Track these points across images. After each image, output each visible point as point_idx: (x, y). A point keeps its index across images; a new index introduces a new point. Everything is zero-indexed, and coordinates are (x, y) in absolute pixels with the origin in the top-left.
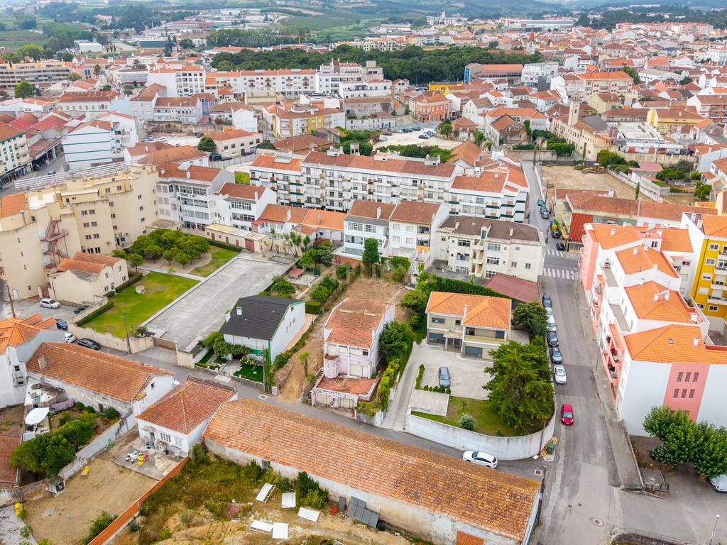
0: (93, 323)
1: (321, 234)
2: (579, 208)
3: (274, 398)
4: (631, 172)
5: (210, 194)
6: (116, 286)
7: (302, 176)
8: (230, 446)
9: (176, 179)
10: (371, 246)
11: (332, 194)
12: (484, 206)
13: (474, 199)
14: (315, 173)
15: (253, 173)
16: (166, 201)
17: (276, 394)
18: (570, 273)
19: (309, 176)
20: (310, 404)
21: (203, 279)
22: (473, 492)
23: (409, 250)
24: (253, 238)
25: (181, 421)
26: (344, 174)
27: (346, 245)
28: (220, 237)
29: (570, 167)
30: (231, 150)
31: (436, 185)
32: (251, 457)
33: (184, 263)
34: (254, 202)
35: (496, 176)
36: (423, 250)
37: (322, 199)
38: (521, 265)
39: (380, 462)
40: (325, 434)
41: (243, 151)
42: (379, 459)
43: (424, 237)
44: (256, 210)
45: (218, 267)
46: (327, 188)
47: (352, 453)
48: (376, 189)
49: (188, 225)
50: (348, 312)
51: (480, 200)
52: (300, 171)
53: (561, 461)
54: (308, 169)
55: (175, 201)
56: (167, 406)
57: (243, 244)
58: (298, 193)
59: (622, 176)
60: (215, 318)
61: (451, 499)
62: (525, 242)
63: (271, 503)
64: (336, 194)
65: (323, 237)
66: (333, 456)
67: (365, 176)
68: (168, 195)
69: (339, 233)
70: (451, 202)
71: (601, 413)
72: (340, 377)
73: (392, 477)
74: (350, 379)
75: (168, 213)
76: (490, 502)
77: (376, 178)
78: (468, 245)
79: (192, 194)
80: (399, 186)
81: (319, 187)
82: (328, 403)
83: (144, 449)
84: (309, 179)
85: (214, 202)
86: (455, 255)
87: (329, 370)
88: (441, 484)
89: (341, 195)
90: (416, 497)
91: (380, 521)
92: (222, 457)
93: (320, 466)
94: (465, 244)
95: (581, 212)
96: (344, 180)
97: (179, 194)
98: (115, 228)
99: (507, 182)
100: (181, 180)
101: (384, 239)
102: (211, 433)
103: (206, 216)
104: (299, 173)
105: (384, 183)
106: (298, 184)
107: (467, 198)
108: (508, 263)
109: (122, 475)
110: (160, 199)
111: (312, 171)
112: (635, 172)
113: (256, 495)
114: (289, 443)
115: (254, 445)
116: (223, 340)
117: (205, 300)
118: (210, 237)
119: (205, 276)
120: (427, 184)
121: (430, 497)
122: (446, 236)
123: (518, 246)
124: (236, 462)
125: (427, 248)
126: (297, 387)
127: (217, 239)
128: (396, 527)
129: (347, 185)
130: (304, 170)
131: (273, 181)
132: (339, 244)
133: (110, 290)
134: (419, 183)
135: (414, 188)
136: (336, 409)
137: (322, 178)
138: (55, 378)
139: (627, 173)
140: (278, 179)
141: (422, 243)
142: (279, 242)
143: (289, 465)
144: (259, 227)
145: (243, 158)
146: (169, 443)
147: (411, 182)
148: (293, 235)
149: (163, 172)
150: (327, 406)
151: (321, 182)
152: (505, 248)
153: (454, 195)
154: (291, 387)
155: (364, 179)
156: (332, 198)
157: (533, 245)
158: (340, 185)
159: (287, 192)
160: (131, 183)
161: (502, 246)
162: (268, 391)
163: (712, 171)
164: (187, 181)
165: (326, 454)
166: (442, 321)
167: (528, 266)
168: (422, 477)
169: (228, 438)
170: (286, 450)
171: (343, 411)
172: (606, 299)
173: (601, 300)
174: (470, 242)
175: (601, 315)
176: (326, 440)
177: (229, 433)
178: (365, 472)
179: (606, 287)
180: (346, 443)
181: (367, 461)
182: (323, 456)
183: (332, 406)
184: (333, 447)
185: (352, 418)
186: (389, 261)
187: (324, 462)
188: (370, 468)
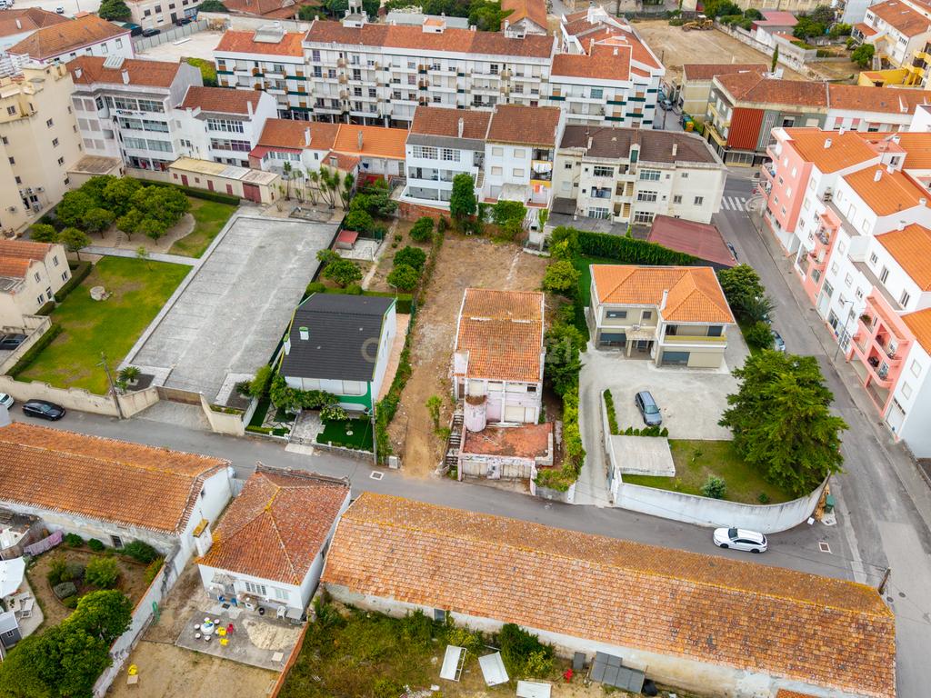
0: (37, 369)
1: (366, 166)
2: (743, 99)
3: (394, 474)
4: (756, 27)
5: (169, 110)
6: (54, 292)
7: (306, 63)
8: (376, 593)
9: (105, 86)
10: (463, 187)
11: (358, 91)
12: (603, 102)
13: (587, 92)
14: (329, 58)
15: (222, 62)
16: (95, 125)
17: (396, 467)
18: (740, 201)
19: (318, 64)
20: (455, 478)
21: (196, 263)
22: (797, 627)
23: (519, 187)
24: (256, 181)
25: (280, 561)
26: (377, 59)
27: (411, 182)
28: (197, 180)
29: (662, 22)
30: (155, 16)
31: (528, 71)
32: (414, 606)
33: (155, 237)
34: (247, 119)
35: (616, 52)
36: (542, 187)
37: (342, 101)
38: (688, 200)
39: (637, 594)
40: (532, 554)
41: (174, 16)
42: (635, 589)
43: (542, 167)
44: (252, 132)
45: (212, 237)
46: (349, 82)
47: (585, 583)
48: (431, 80)
49: (135, 162)
50: (485, 319)
51: (597, 93)
52: (302, 55)
53: (848, 524)
54: (316, 53)
55: (110, 124)
56: (248, 536)
57: (239, 191)
58: (302, 93)
59: (740, 34)
60: (245, 335)
61: (767, 644)
62: (697, 165)
63: (468, 681)
64: (365, 92)
65: (369, 170)
66: (556, 592)
67: (412, 60)
68: (97, 115)
69: (396, 164)
70: (551, 98)
71: (868, 432)
72: (490, 427)
73: (664, 618)
74: (507, 430)
75: (99, 145)
76: (829, 642)
77: (430, 62)
78: (610, 174)
79: (139, 111)
80: (469, 76)
81: (336, 81)
82: (483, 471)
83: (217, 609)
84: (317, 69)
85: (179, 122)
86: (589, 191)
87: (473, 419)
88: (744, 621)
89: (373, 93)
90: (711, 647)
91: (647, 682)
92: (359, 607)
93: (539, 612)
94: (602, 172)
95: (746, 105)
96: (378, 69)
97: (114, 111)
98: (18, 180)
99: (633, 63)
100: (113, 87)
101: (476, 170)
102: (335, 573)
103: (166, 146)
104: (301, 60)
105: (444, 71)
106: (300, 77)
107: (578, 91)
108: (670, 198)
109: (199, 670)
110: (82, 122)
111: (323, 55)
112: (763, 27)
113: (438, 669)
114: (476, 576)
115: (417, 586)
116: (285, 384)
117: (214, 302)
118: (179, 182)
119: (198, 256)
120: (514, 69)
121: (732, 645)
122: (573, 161)
123: (686, 171)
124: (384, 612)
125: (547, 182)
126: (424, 450)
127: (192, 184)
128: (671, 686)
129: (384, 77)
130: (309, 54)
131: (257, 74)
132: (398, 181)
133: (46, 299)
134: (500, 68)
135: (493, 77)
136: (497, 480)
137: (341, 66)
138: (18, 500)
139: (749, 29)
140: (265, 71)
141: (537, 176)
142: (299, 184)
143: (487, 616)
144: (262, 161)
145: (179, 30)
146: (262, 596)
147: (487, 68)
148: (325, 174)
149: (79, 74)
150: (481, 478)
151: (338, 73)
152: (668, 177)
153: (557, 86)
154: (416, 452)
155: (411, 65)
156: (359, 99)
157: (710, 169)
158: (371, 77)
159: (283, 92)
160: (31, 100)
161: (663, 174)
162: (382, 462)
163: (869, 23)
164: (126, 89)
165: (543, 589)
166: (622, 315)
167: (699, 200)
168: (711, 612)
169: (369, 578)
170: (475, 590)
171: (509, 484)
172: (842, 253)
173: (828, 252)
174: (613, 169)
175: (828, 275)
176: (537, 565)
177: (367, 569)
178: (617, 614)
179: (842, 235)
180: (572, 567)
181: (614, 594)
182: (540, 594)
183: (490, 477)
184: (552, 577)
185: (526, 493)
186: (491, 208)
187: (544, 603)
188: (624, 606)
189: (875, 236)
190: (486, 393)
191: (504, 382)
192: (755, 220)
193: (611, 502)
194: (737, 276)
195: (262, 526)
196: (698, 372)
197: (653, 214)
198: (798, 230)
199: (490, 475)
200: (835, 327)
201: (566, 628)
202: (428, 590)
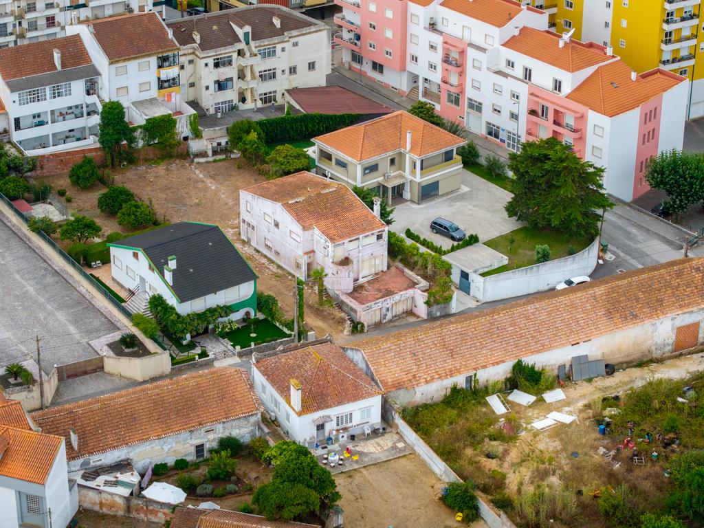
8: (427, 382)
20: (362, 332)
22: (668, 285)
25: (356, 387)
32: (448, 382)
36: (173, 94)
38: (302, 68)
39: (576, 308)
40: (501, 315)
42: (573, 306)
43: (170, 72)
47: (544, 316)
50: (300, 199)
53: (622, 254)
56: (321, 383)
61: (660, 301)
62: (304, 30)
63: (516, 409)
66: (532, 329)
72: (356, 286)
73: (600, 314)
74: (370, 282)
76: (688, 285)
78: (230, 63)
86: (212, 87)
88: (641, 295)
90: (635, 317)
91: (607, 366)
94: (223, 62)
101: (94, 99)
102: (389, 384)
108: (287, 71)
109: (357, 478)
113: (493, 412)
114: (478, 344)
121: (644, 310)
123: (296, 40)
126: (320, 324)
136: (390, 321)
141: (162, 84)
143: (503, 362)
146: (349, 425)
152: (283, 50)
154: (316, 327)
161: (279, 47)
165: (523, 331)
166: (373, 168)
167: (312, 66)
168: (621, 299)
169: (414, 376)
170: (484, 352)
171: (401, 320)
172: (479, 69)
173: (462, 74)
174: (231, 56)
175: (470, 93)
176: (509, 320)
177: (408, 372)
178: (573, 324)
179: (471, 53)
180: (530, 311)
181: (564, 315)
182: (524, 335)
183: (384, 321)
184: (523, 322)
185: (419, 320)
186: (140, 130)
187: (530, 339)
188: (574, 318)
189: (502, 45)
190: (346, 255)
191: (361, 237)
192: (347, 74)
193: (477, 301)
194: (421, 112)
195: (326, 371)
196: (449, 197)
197: (275, 92)
198: (411, 67)
199: (385, 319)
200: (497, 136)
201: (552, 345)
202: (456, 365)
